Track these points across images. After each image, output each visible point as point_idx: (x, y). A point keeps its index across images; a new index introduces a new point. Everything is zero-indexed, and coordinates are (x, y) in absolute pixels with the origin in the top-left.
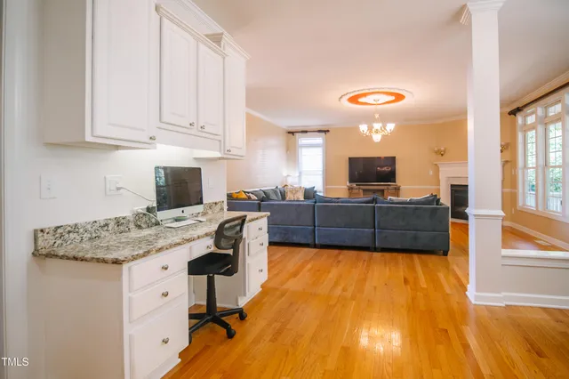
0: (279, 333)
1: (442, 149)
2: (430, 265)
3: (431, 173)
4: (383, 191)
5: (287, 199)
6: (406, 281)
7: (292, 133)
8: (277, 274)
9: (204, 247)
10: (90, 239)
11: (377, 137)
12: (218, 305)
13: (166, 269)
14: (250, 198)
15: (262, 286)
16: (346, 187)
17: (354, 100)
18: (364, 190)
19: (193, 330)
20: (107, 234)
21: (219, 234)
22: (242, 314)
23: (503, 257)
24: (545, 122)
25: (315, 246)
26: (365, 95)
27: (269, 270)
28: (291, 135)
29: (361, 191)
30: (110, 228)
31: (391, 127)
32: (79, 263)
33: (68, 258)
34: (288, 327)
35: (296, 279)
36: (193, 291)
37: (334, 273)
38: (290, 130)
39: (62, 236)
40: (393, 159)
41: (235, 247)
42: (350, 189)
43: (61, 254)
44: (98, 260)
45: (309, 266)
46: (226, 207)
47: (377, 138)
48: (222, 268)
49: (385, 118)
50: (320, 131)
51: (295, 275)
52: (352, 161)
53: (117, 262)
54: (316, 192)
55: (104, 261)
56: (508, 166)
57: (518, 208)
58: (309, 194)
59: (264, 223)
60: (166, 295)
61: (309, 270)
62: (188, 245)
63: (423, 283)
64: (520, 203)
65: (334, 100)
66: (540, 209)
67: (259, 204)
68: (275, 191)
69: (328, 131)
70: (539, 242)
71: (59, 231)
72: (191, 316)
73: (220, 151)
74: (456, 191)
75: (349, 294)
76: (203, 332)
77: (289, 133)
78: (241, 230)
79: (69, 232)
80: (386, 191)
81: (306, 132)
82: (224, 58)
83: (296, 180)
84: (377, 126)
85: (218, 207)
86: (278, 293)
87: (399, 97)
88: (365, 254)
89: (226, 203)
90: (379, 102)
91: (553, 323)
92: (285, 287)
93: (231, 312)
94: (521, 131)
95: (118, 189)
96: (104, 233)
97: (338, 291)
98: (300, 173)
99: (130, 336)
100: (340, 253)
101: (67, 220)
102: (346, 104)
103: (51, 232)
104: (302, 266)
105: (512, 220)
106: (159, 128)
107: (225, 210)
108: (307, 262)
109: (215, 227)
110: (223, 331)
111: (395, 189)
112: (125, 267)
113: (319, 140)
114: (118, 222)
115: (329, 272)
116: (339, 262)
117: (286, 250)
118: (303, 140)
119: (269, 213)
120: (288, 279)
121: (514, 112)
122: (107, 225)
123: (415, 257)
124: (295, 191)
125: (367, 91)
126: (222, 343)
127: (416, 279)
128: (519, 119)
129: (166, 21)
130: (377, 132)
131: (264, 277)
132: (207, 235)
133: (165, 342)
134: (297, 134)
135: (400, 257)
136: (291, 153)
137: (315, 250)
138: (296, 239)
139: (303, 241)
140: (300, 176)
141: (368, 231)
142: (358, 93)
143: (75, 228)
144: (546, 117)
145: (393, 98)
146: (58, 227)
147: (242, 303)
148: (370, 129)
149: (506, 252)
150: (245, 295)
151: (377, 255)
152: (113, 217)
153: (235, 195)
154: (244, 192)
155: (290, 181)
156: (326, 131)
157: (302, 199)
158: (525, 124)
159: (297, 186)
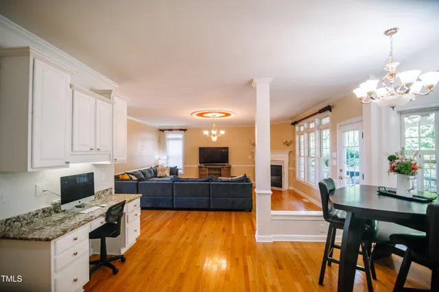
0: (144, 268)
2: (240, 219)
3: (250, 157)
4: (220, 169)
5: (158, 175)
6: (224, 230)
7: (163, 131)
8: (147, 230)
9: (99, 223)
10: (27, 224)
11: (214, 138)
12: (108, 254)
13: (76, 239)
14: (131, 179)
15: (137, 239)
16: (196, 166)
17: (201, 115)
18: (209, 168)
19: (92, 271)
20: (37, 219)
21: (108, 214)
22: (122, 259)
23: (272, 216)
25: (174, 209)
26: (207, 113)
27: (141, 229)
29: (207, 169)
30: (39, 215)
31: (223, 132)
32: (23, 241)
33: (16, 239)
34: (151, 264)
35: (158, 233)
36: (92, 246)
37: (183, 227)
38: (162, 128)
39: (10, 224)
40: (227, 148)
41: (119, 220)
42: (200, 167)
43: (12, 236)
44: (36, 239)
45: (168, 223)
46: (113, 191)
48: (110, 233)
49: (219, 128)
50: (181, 130)
51: (158, 230)
52: (200, 148)
53: (48, 240)
54: (178, 169)
55: (40, 240)
56: (292, 154)
57: (296, 180)
58: (174, 171)
59: (138, 202)
60: (76, 254)
61: (168, 226)
62: (89, 223)
63: (233, 231)
65: (188, 114)
66: (306, 181)
67: (137, 184)
68: (149, 171)
71: (8, 222)
72: (91, 263)
73: (110, 160)
75: (189, 241)
76: (97, 272)
77: (160, 130)
78: (123, 209)
79: (14, 221)
80: (222, 169)
81: (172, 130)
82: (113, 105)
83: (165, 162)
84: (214, 132)
85: (109, 192)
86: (146, 244)
87: (227, 115)
88: (204, 214)
89: (113, 188)
90: (216, 116)
91: (293, 250)
92: (151, 238)
93: (116, 258)
94: (298, 135)
95: (44, 191)
96: (35, 219)
97: (183, 240)
98: (168, 157)
99: (55, 280)
100: (188, 214)
101: (12, 214)
102: (195, 117)
103: (4, 223)
104: (164, 223)
105: (294, 186)
106: (72, 155)
107: (113, 193)
108: (167, 220)
109: (105, 210)
110: (111, 271)
111: (228, 167)
112: (52, 242)
113: (180, 135)
114: (44, 211)
115: (180, 227)
116: (187, 219)
117: (154, 212)
118: (170, 135)
119: (141, 195)
120: (154, 233)
121: (294, 124)
122: (37, 214)
123: (233, 213)
124: (164, 170)
125: (208, 111)
126: (110, 277)
127: (230, 228)
128: (297, 128)
129: (75, 92)
130: (214, 135)
131: (138, 234)
132: (101, 216)
133: (75, 280)
134: (166, 132)
135: (224, 215)
136: (161, 144)
137: (174, 212)
138: (161, 205)
139: (166, 206)
140: (167, 159)
141: (206, 198)
142: (202, 112)
143: (18, 219)
145: (224, 115)
146: (8, 220)
147: (123, 251)
148: (210, 133)
149: (274, 212)
150: (125, 247)
151: (211, 213)
152: (40, 208)
153: (121, 177)
154: (128, 174)
155: (160, 163)
156: (185, 130)
157: (168, 175)
158: (300, 131)
159: (165, 166)
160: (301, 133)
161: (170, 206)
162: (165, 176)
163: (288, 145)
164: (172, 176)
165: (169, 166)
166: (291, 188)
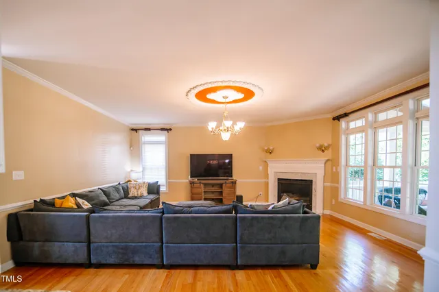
1: (271, 148)
3: (261, 168)
4: (221, 186)
5: (131, 195)
7: (136, 130)
14: (79, 206)
17: (202, 96)
18: (205, 185)
24: (375, 126)
28: (134, 132)
29: (202, 185)
31: (240, 125)
38: (135, 127)
40: (231, 156)
42: (192, 183)
47: (226, 136)
50: (163, 129)
52: (192, 156)
54: (159, 186)
57: (339, 200)
58: (153, 189)
64: (342, 196)
66: (368, 203)
67: (88, 218)
68: (116, 189)
69: (171, 129)
70: (370, 234)
74: (282, 184)
77: (132, 130)
80: (224, 185)
81: (149, 129)
83: (140, 175)
84: (228, 123)
87: (249, 94)
90: (228, 100)
94: (345, 134)
98: (144, 169)
102: (193, 100)
111: (232, 182)
113: (162, 137)
118: (146, 137)
121: (338, 118)
123: (283, 273)
124: (139, 187)
125: (220, 84)
128: (343, 123)
130: (226, 130)
134: (140, 132)
136: (134, 149)
139: (146, 262)
140: (143, 171)
141: (229, 246)
142: (210, 86)
144: (375, 122)
145: (242, 96)
153: (58, 202)
154: (74, 195)
155: (134, 176)
156: (169, 130)
157: (145, 194)
158: (348, 128)
159: (140, 181)
160: (349, 132)
161: (156, 262)
162: (141, 197)
163: (323, 151)
164: (152, 197)
165: (146, 181)
166: (327, 212)
